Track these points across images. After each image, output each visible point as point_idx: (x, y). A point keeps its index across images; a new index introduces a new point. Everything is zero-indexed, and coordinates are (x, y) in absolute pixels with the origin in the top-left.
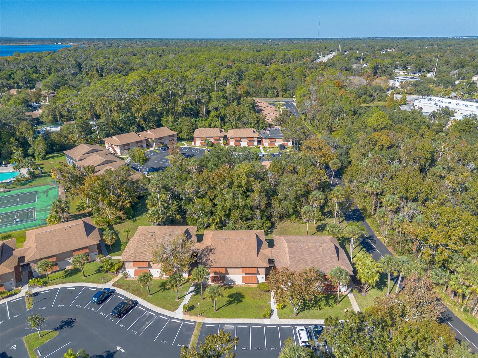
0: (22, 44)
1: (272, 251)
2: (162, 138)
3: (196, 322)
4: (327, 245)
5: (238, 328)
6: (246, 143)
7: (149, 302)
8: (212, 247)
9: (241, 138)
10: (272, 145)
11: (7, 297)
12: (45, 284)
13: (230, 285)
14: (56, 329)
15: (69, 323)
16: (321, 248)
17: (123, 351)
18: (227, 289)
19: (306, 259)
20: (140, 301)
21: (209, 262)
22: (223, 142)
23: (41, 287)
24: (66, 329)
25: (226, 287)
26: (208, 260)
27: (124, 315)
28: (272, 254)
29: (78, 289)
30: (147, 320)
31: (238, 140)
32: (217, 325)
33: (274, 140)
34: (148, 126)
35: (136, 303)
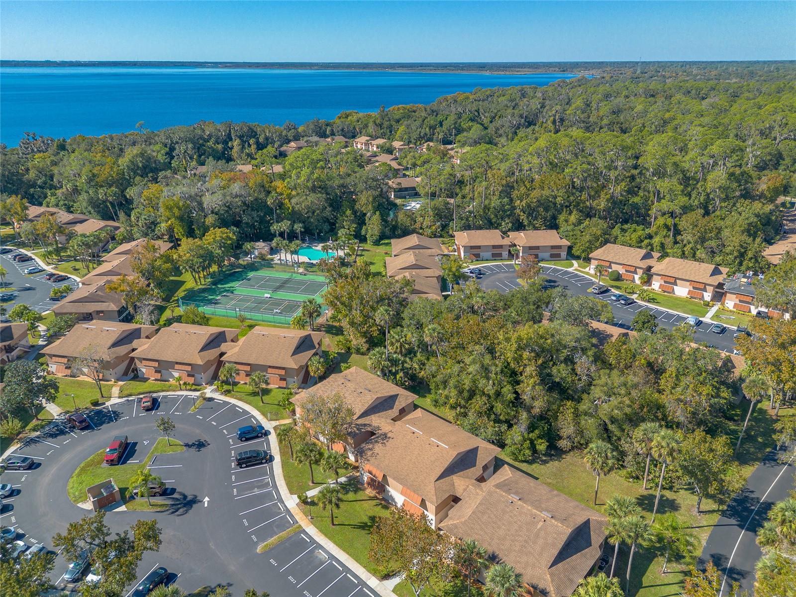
0: (518, 71)
1: (468, 486)
2: (537, 248)
3: (297, 522)
4: (557, 526)
5: (331, 564)
6: (687, 290)
7: (282, 467)
8: (389, 435)
9: (676, 279)
10: (742, 309)
11: (191, 390)
12: (227, 392)
13: (390, 503)
14: (187, 445)
15: (200, 445)
16: (541, 524)
17: (206, 505)
18: (380, 506)
19: (499, 528)
20: (277, 459)
21: (369, 453)
22: (641, 278)
23: (222, 394)
24: (193, 450)
25: (381, 504)
26: (370, 449)
27: (247, 466)
28: (465, 490)
29: (245, 412)
30: (259, 487)
31: (671, 281)
32: (313, 541)
33: (749, 299)
34: (532, 224)
35: (271, 459)
